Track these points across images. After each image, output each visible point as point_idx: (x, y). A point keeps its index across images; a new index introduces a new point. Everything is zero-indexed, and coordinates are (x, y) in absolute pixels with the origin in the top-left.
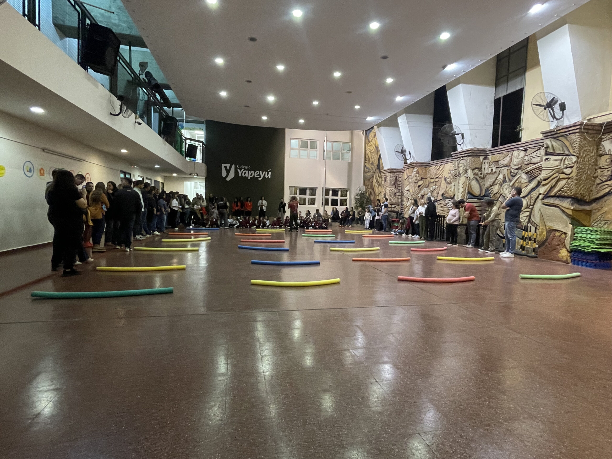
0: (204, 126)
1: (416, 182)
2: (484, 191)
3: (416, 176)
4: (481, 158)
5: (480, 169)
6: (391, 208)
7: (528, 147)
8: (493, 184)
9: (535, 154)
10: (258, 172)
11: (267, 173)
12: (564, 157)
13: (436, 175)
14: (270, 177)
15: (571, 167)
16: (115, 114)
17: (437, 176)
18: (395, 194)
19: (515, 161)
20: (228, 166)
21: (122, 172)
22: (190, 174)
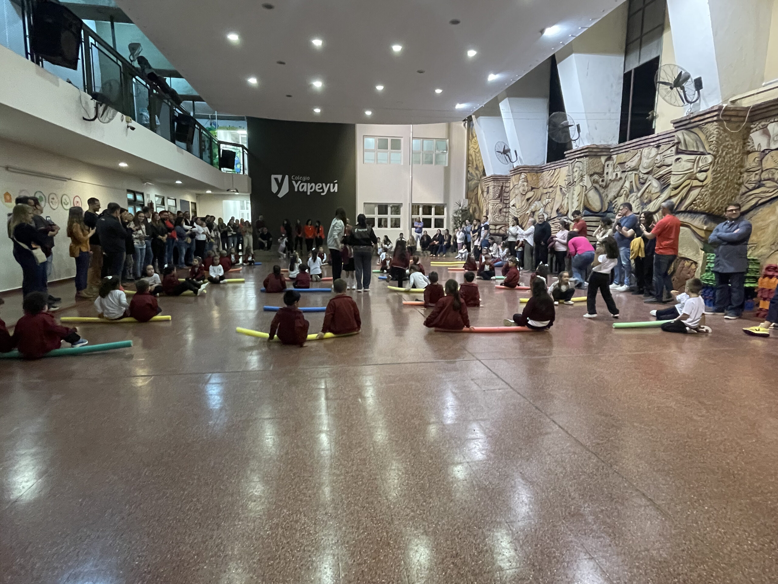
0: (245, 123)
1: (524, 193)
2: (607, 205)
3: (524, 185)
4: (603, 159)
5: (601, 174)
6: (495, 229)
7: (660, 141)
8: (618, 195)
9: (669, 152)
10: (320, 184)
11: (332, 185)
12: (699, 156)
13: (549, 183)
14: (336, 191)
15: (706, 171)
16: (89, 119)
17: (551, 185)
18: (501, 210)
19: (645, 162)
20: (280, 177)
21: (129, 191)
22: (228, 190)
